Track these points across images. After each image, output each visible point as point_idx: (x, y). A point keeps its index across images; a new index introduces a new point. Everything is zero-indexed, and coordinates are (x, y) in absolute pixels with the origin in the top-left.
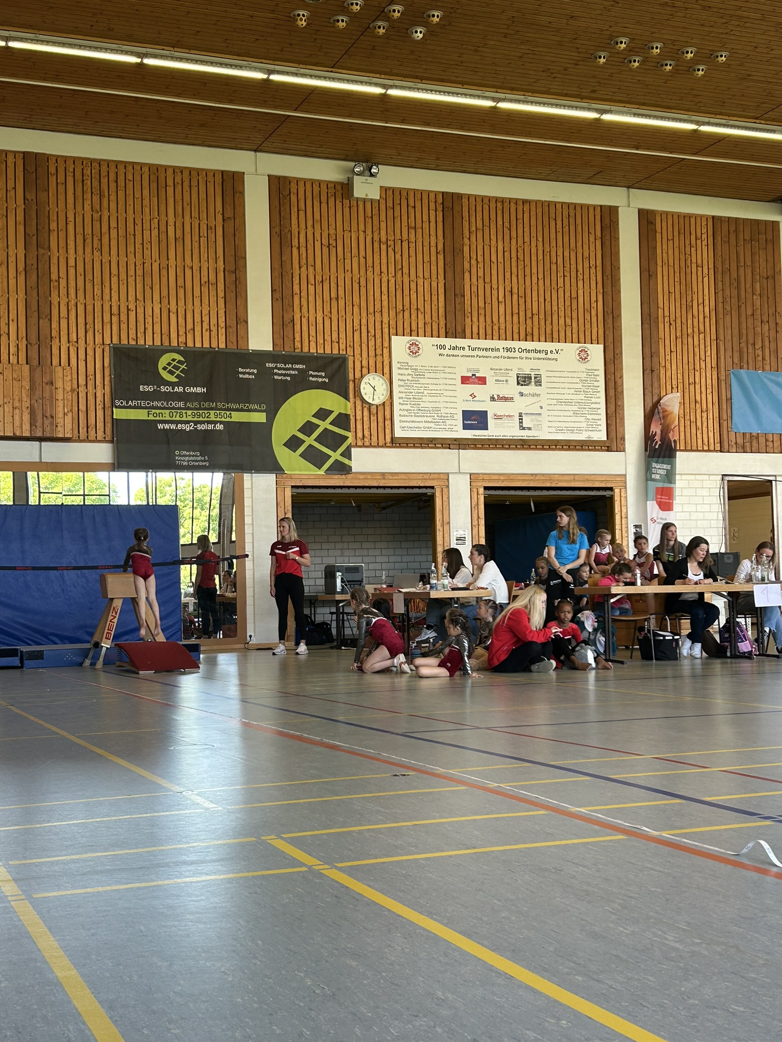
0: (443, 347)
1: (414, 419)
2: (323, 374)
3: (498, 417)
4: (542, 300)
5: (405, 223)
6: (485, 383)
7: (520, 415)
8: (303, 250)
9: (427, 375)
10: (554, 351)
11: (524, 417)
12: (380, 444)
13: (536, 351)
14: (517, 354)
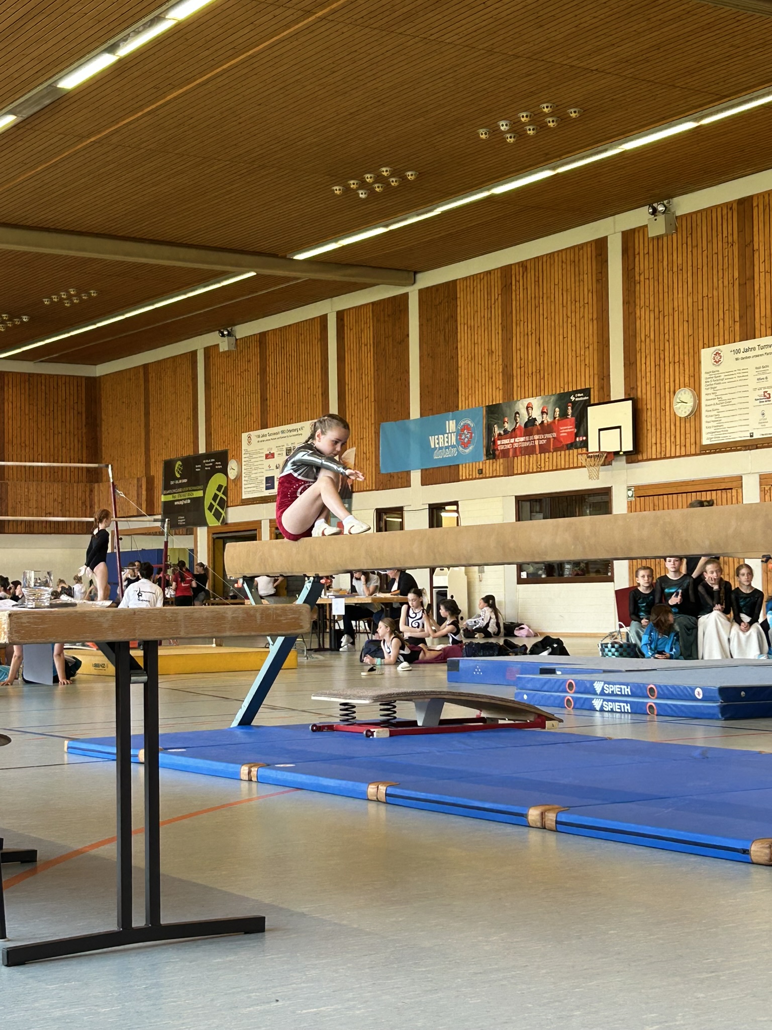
2: (220, 463)
5: (246, 359)
6: (274, 457)
9: (254, 456)
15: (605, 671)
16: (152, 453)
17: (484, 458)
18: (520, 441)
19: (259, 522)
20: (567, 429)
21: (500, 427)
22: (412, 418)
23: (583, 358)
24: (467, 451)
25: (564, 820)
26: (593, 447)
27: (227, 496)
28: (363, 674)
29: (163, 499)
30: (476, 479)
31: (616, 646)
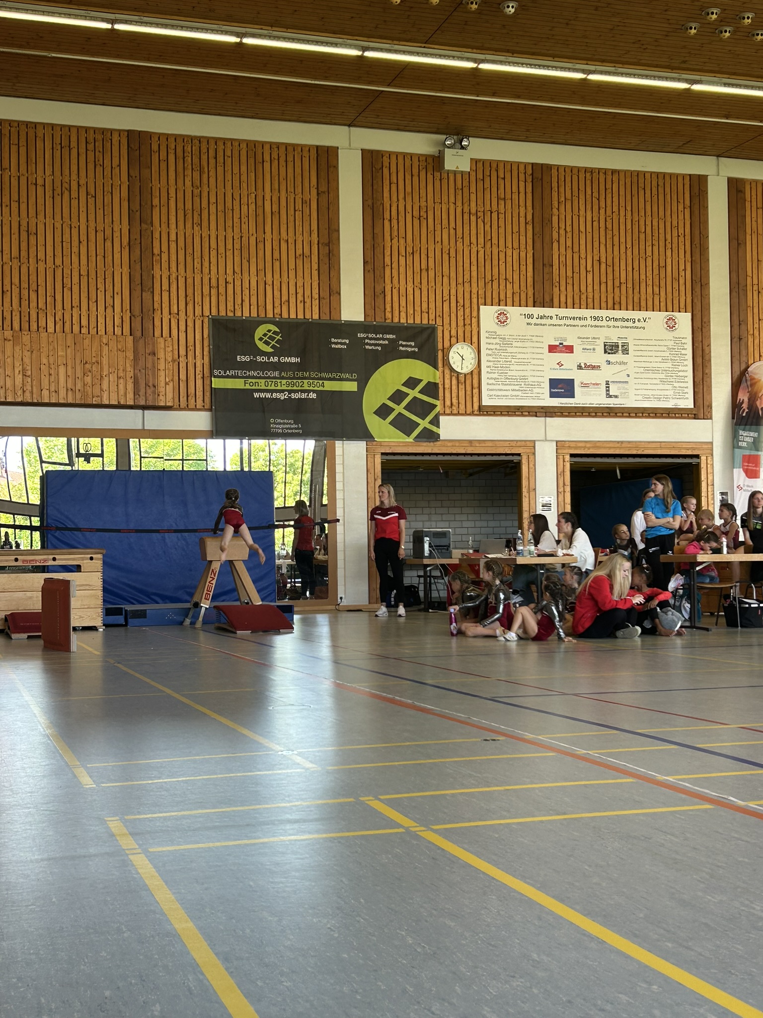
0: (531, 316)
1: (501, 387)
2: (413, 344)
3: (585, 385)
4: (630, 269)
5: (494, 194)
6: (572, 352)
7: (607, 383)
8: (394, 222)
9: (515, 344)
10: (642, 320)
11: (611, 386)
12: (468, 413)
13: (623, 320)
14: (604, 323)
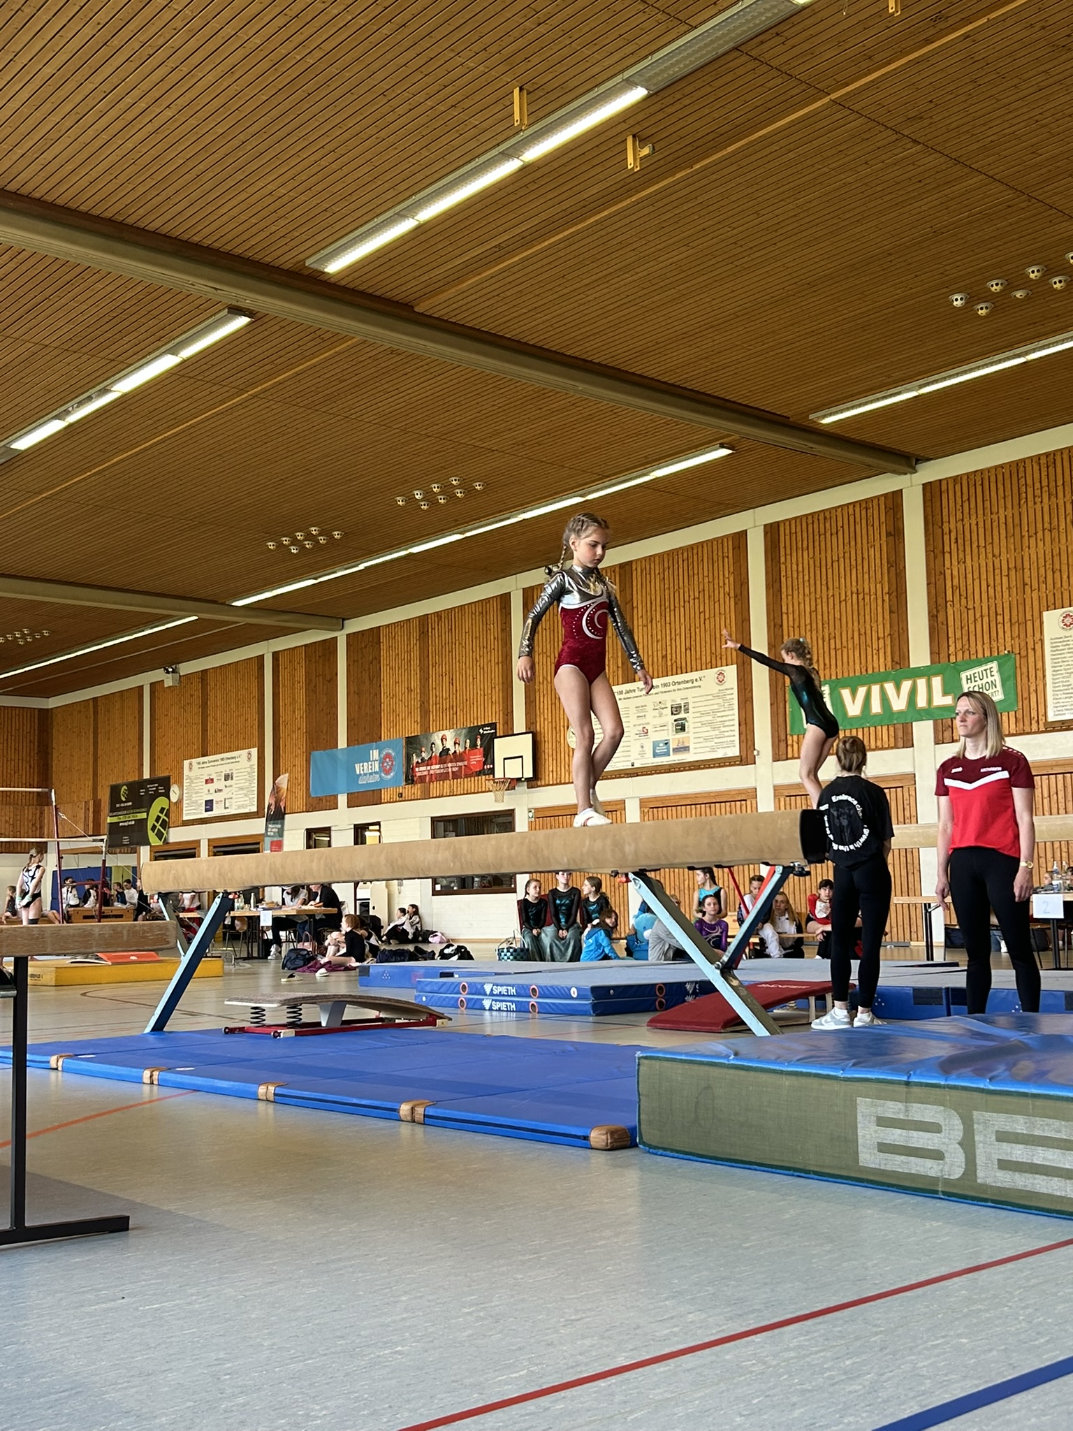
1: (190, 808)
3: (217, 802)
5: (189, 694)
6: (213, 782)
9: (194, 781)
11: (226, 801)
13: (231, 758)
15: (496, 974)
16: (100, 778)
17: (404, 783)
18: (435, 768)
19: (198, 842)
20: (477, 758)
21: (417, 756)
22: (339, 748)
23: (490, 696)
24: (389, 777)
25: (431, 1114)
26: (499, 774)
27: (169, 818)
28: (283, 980)
29: (108, 821)
30: (396, 802)
31: (511, 950)
